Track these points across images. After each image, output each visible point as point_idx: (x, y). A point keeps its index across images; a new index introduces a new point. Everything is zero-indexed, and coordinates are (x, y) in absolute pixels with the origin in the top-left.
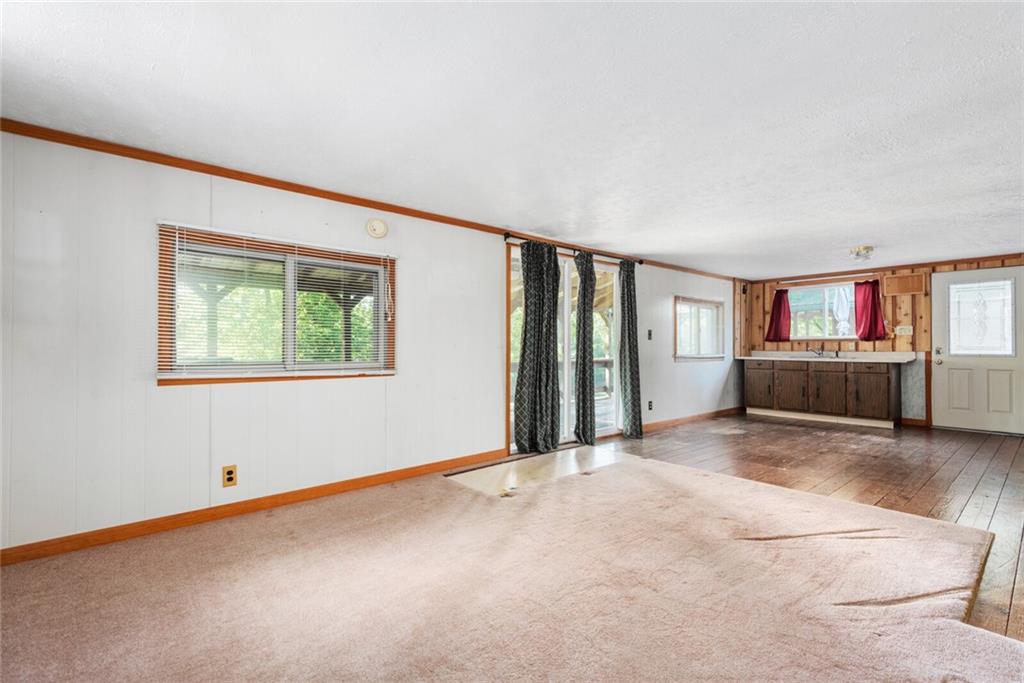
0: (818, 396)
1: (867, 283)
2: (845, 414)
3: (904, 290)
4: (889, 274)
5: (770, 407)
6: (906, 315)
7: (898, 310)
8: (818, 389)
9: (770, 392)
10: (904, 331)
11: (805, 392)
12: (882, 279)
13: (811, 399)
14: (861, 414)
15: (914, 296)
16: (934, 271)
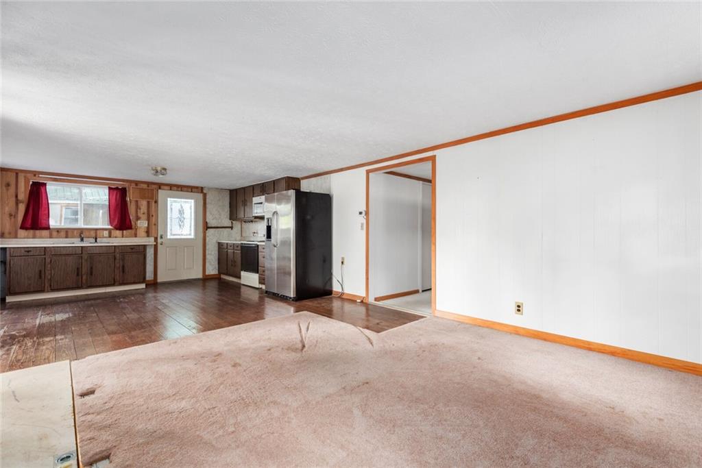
0: (91, 274)
1: (117, 189)
2: (113, 285)
3: (143, 198)
4: (133, 185)
5: (42, 291)
6: (144, 213)
7: (139, 210)
8: (92, 268)
9: (40, 277)
10: (142, 224)
11: (78, 272)
12: (129, 188)
13: (84, 277)
14: (125, 282)
15: (148, 202)
16: (160, 188)
